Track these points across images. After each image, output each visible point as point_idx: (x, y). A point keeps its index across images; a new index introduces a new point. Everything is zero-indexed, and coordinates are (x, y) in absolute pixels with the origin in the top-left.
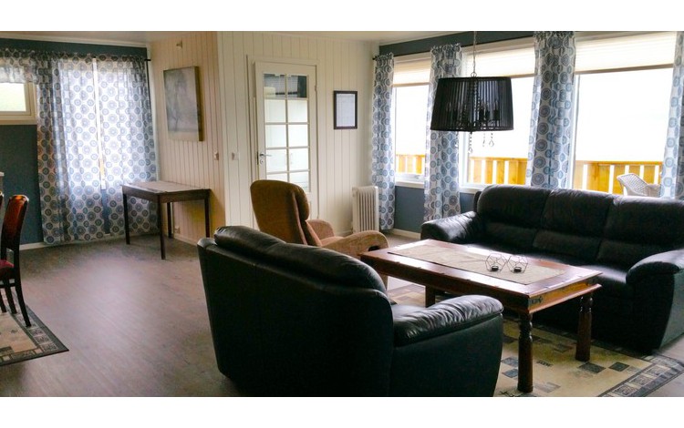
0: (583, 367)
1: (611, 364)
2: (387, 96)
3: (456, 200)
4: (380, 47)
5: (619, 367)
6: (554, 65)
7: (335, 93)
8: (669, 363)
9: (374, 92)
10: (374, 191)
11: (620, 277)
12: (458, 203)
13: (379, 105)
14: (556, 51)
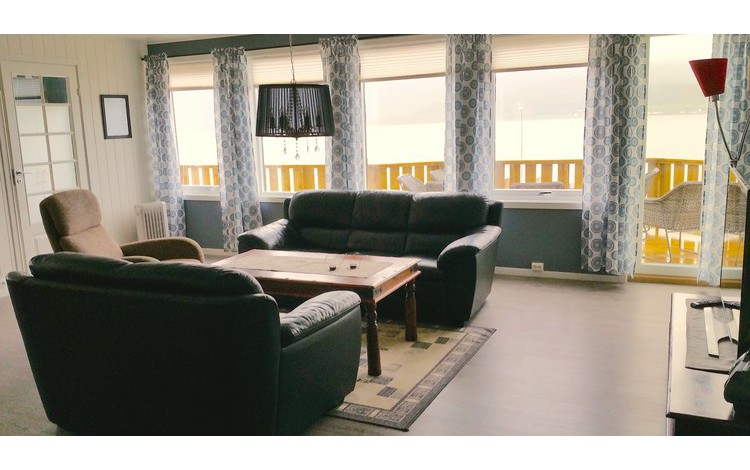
0: (413, 346)
1: (435, 339)
2: (165, 100)
3: (256, 211)
4: (149, 46)
5: (442, 341)
6: (341, 73)
7: (102, 98)
8: (479, 330)
9: (146, 96)
10: (161, 208)
11: (432, 264)
12: (259, 213)
13: (155, 111)
14: (342, 59)
